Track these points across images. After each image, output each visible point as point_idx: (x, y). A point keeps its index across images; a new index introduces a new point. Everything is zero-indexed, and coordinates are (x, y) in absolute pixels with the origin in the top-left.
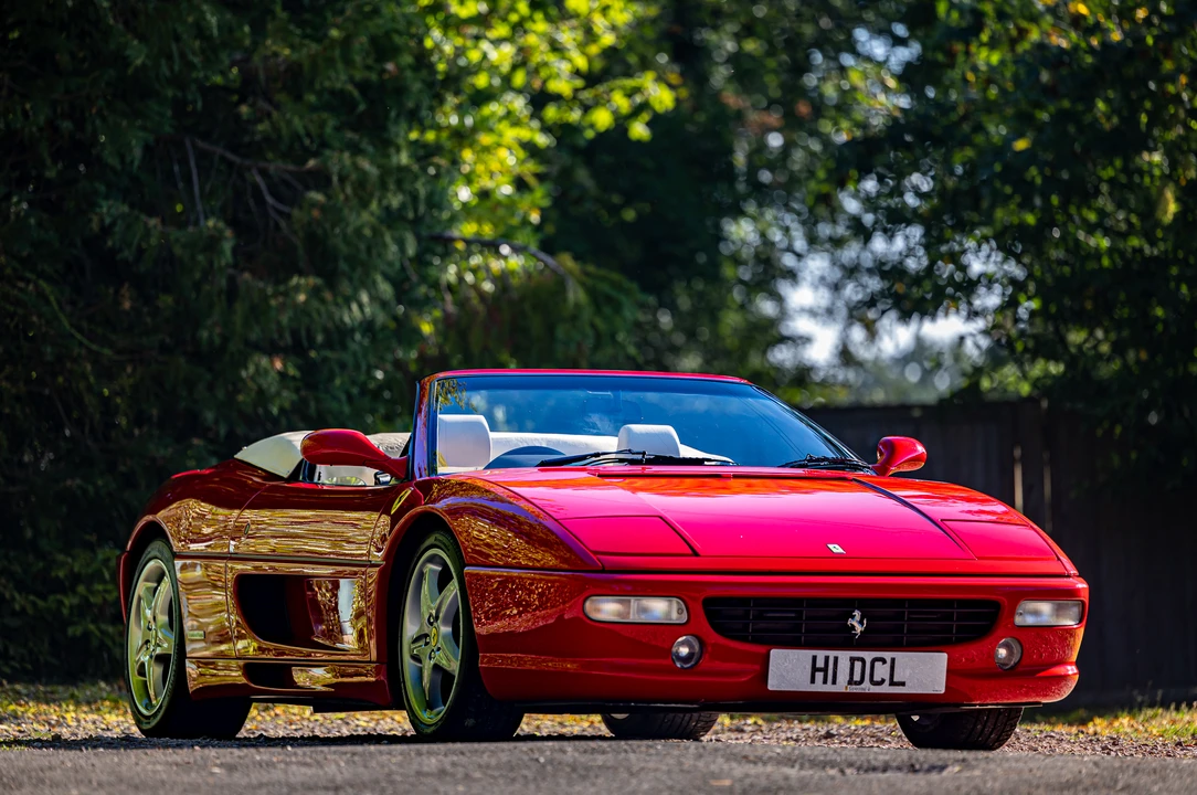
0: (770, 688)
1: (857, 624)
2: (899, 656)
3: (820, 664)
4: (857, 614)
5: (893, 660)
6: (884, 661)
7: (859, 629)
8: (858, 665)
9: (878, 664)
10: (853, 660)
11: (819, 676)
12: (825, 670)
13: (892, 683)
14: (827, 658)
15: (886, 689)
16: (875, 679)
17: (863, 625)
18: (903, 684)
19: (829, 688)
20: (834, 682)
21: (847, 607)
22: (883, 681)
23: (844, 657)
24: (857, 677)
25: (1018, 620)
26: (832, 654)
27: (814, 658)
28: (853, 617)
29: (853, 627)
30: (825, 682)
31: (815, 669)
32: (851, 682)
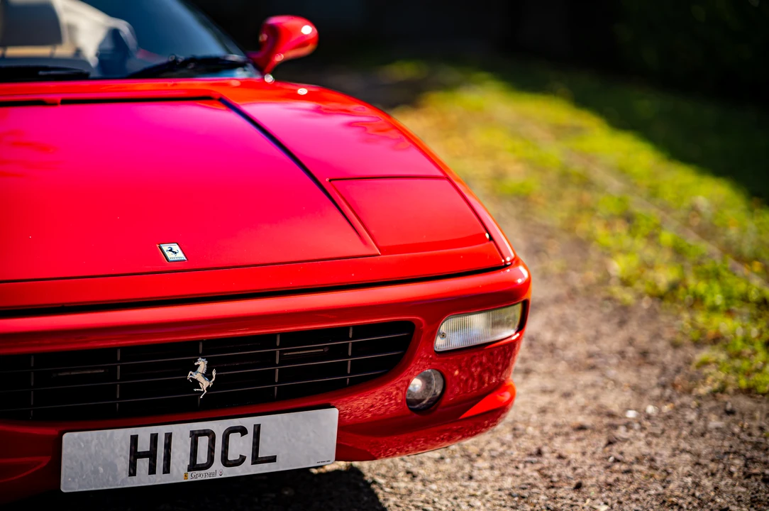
0: (65, 488)
1: (201, 376)
2: (266, 421)
3: (144, 446)
4: (202, 364)
5: (257, 429)
6: (243, 431)
7: (205, 384)
8: (203, 442)
9: (234, 438)
10: (195, 436)
11: (143, 464)
12: (152, 455)
13: (256, 460)
14: (154, 438)
15: (247, 469)
16: (230, 458)
17: (210, 378)
18: (272, 459)
19: (159, 479)
20: (167, 470)
21: (184, 353)
22: (243, 459)
23: (181, 433)
24: (202, 458)
25: (440, 344)
26: (162, 430)
27: (134, 439)
28: (195, 369)
29: (196, 383)
30: (152, 470)
31: (135, 455)
32: (193, 466)
